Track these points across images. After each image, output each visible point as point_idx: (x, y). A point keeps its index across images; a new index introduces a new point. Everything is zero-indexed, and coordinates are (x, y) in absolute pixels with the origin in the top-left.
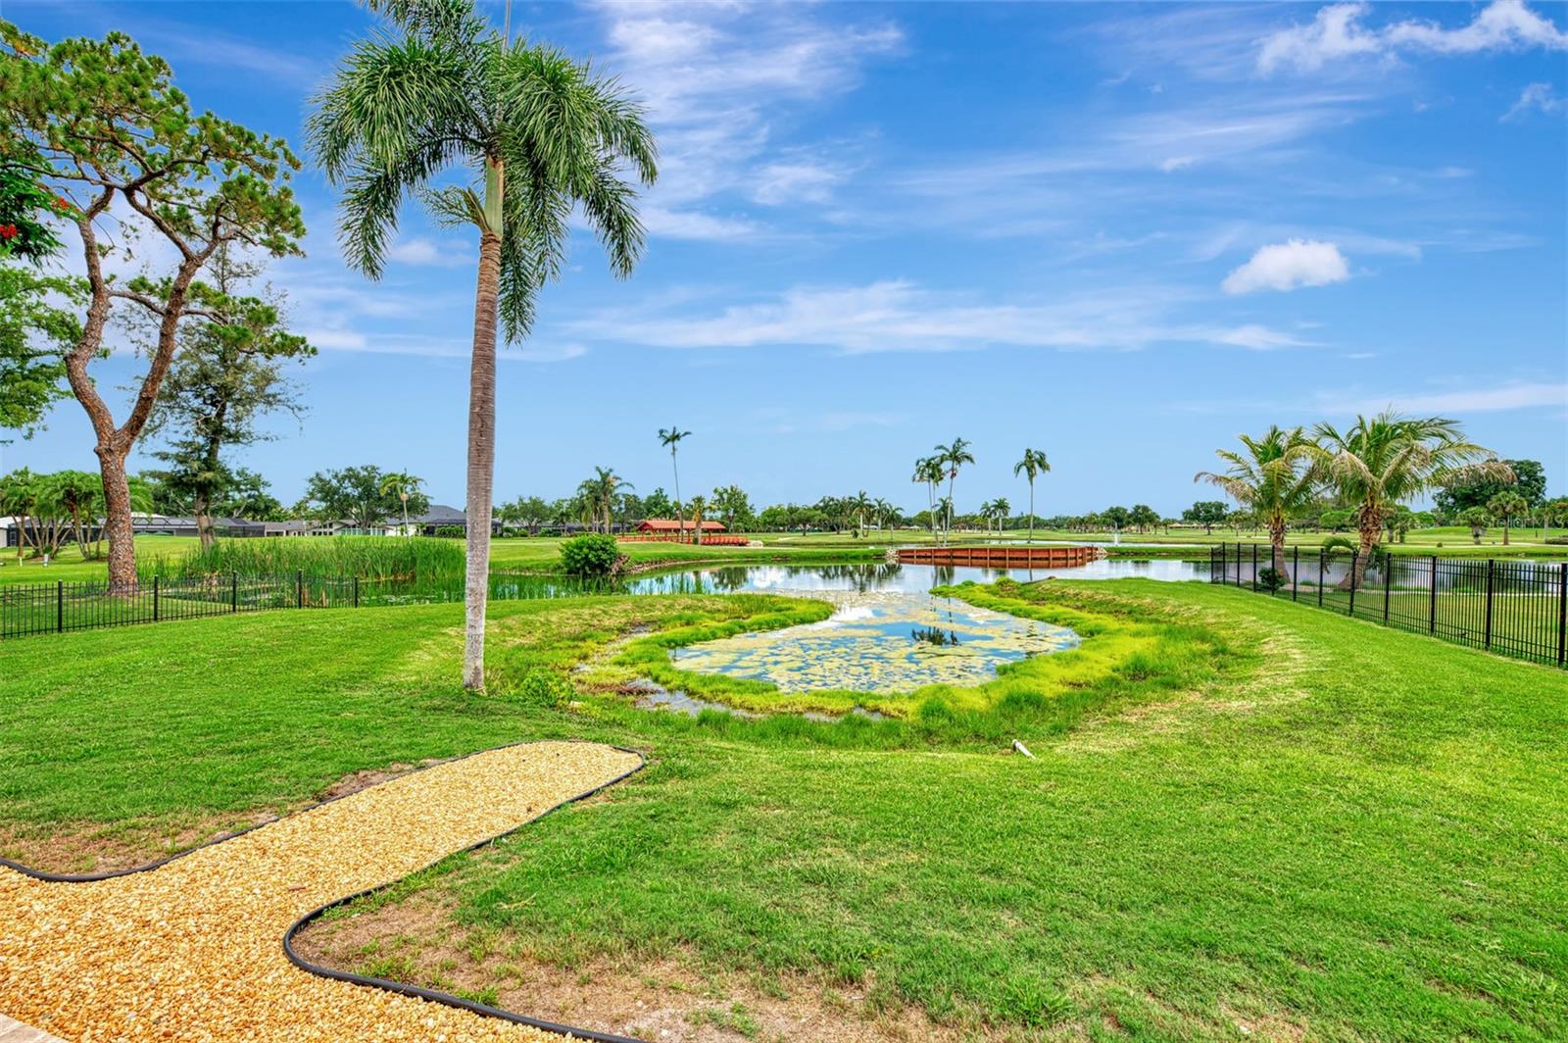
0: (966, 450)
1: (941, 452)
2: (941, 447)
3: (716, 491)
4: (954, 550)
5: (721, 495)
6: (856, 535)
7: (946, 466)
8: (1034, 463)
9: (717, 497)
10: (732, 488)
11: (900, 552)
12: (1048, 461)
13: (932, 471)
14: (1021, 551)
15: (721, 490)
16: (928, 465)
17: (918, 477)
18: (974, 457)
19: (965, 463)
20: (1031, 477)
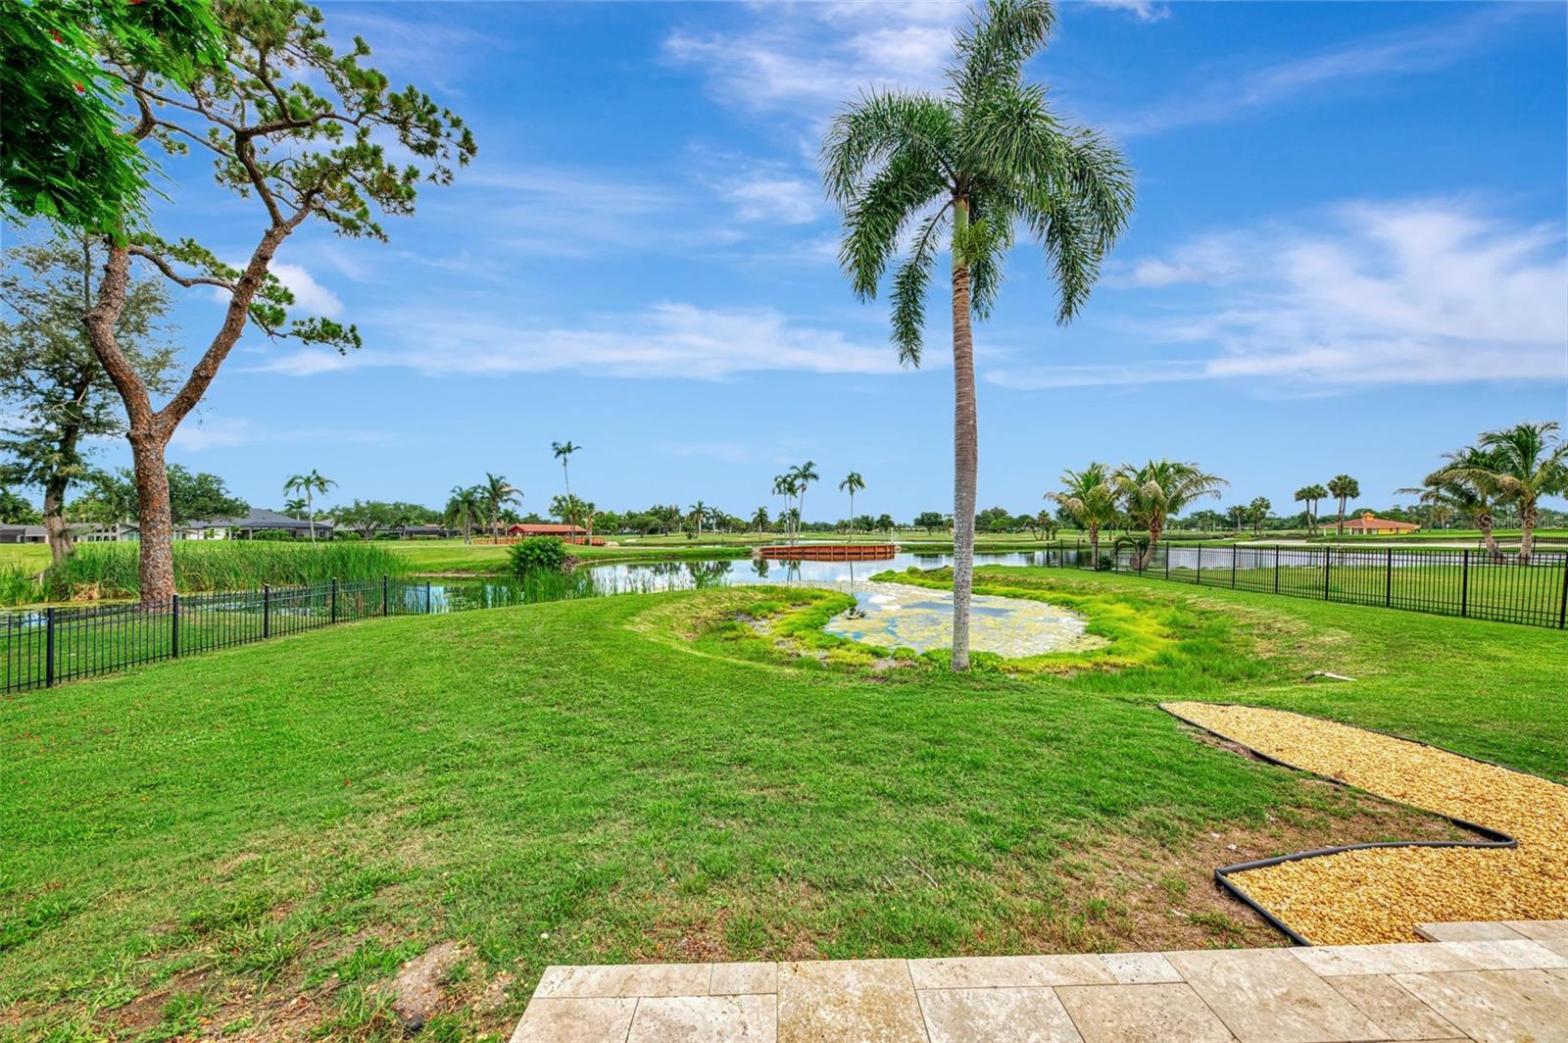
0: (812, 470)
1: (795, 472)
2: (794, 467)
3: (555, 499)
4: (806, 548)
5: (559, 502)
6: (690, 537)
7: (798, 482)
8: (854, 481)
9: (556, 504)
10: (571, 497)
11: (763, 550)
12: (863, 481)
13: (788, 486)
14: (856, 547)
15: (560, 497)
16: (784, 481)
17: (777, 490)
18: (820, 476)
19: (811, 481)
20: (852, 491)
